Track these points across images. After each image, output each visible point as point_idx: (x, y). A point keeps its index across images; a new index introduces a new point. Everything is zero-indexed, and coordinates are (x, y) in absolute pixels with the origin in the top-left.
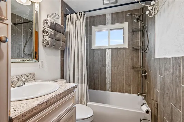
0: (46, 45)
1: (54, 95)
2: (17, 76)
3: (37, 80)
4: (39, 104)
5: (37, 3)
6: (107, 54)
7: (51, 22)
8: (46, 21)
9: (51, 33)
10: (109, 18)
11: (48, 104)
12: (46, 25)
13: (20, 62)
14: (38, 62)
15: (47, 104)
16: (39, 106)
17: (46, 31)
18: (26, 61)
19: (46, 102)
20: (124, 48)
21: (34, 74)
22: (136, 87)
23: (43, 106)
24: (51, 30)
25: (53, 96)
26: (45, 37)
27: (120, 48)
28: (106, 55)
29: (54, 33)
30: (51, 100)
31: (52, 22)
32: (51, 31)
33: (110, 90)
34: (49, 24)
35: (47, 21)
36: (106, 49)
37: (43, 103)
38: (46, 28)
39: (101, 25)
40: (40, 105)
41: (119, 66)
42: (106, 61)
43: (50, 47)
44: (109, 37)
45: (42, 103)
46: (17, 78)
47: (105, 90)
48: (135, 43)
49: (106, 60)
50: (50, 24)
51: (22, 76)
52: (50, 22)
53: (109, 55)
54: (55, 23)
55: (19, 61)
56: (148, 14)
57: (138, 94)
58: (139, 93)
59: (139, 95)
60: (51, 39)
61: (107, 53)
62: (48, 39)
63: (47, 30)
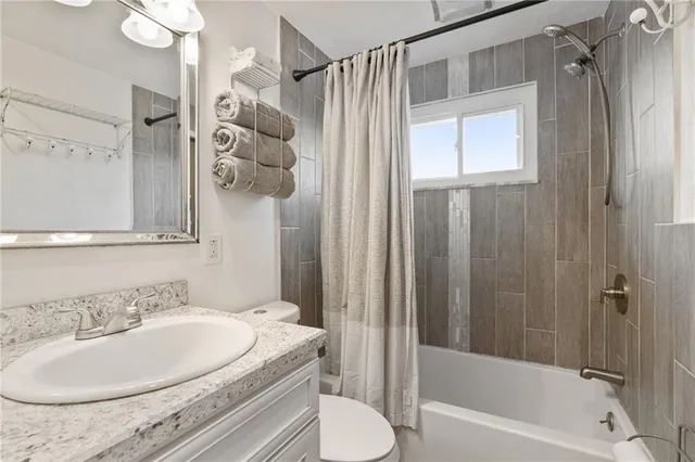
0: (226, 181)
1: (217, 385)
2: (123, 293)
3: (193, 305)
4: (137, 430)
5: (193, 35)
6: (454, 210)
7: (242, 104)
8: (224, 102)
9: (241, 141)
10: (459, 71)
11: (185, 425)
12: (226, 115)
13: (149, 244)
14: (198, 241)
15: (177, 426)
16: (138, 439)
17: (224, 134)
18: (167, 238)
19: (176, 416)
20: (521, 186)
21: (184, 284)
22: (576, 343)
23: (159, 437)
24: (243, 130)
25: (213, 390)
26: (221, 155)
27: (507, 186)
28: (451, 212)
29: (252, 139)
30: (199, 405)
31: (246, 103)
32: (242, 134)
33: (464, 345)
34: (235, 109)
35: (228, 101)
36: (450, 192)
37: (161, 424)
38: (223, 124)
39: (430, 99)
40: (142, 435)
41: (500, 255)
42: (450, 235)
43: (237, 189)
44: (459, 146)
45: (154, 426)
46: (121, 300)
47: (445, 345)
48: (569, 161)
49: (450, 230)
50: (237, 110)
51: (141, 290)
52: (238, 101)
53: (461, 213)
54: (254, 103)
55: (149, 240)
56: (642, 22)
57: (586, 371)
58: (587, 367)
59: (588, 376)
60: (241, 160)
61: (454, 204)
62: (230, 161)
63: (226, 131)
